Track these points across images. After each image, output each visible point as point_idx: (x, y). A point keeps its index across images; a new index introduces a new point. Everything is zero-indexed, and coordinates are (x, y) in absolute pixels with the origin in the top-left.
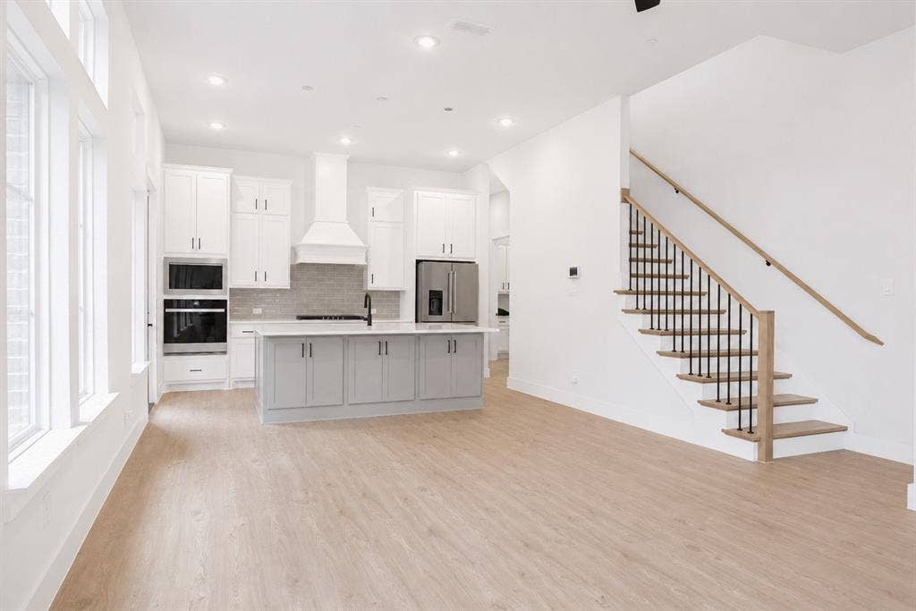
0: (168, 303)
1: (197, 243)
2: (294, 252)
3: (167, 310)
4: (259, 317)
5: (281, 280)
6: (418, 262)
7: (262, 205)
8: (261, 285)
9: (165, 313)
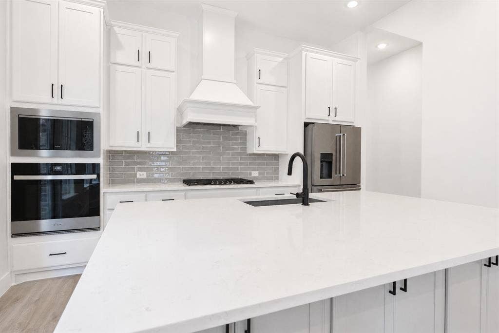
0: (16, 169)
1: (57, 90)
2: (180, 111)
3: (16, 178)
4: (141, 181)
5: (166, 141)
6: (306, 125)
7: (143, 57)
8: (143, 146)
9: (13, 181)
